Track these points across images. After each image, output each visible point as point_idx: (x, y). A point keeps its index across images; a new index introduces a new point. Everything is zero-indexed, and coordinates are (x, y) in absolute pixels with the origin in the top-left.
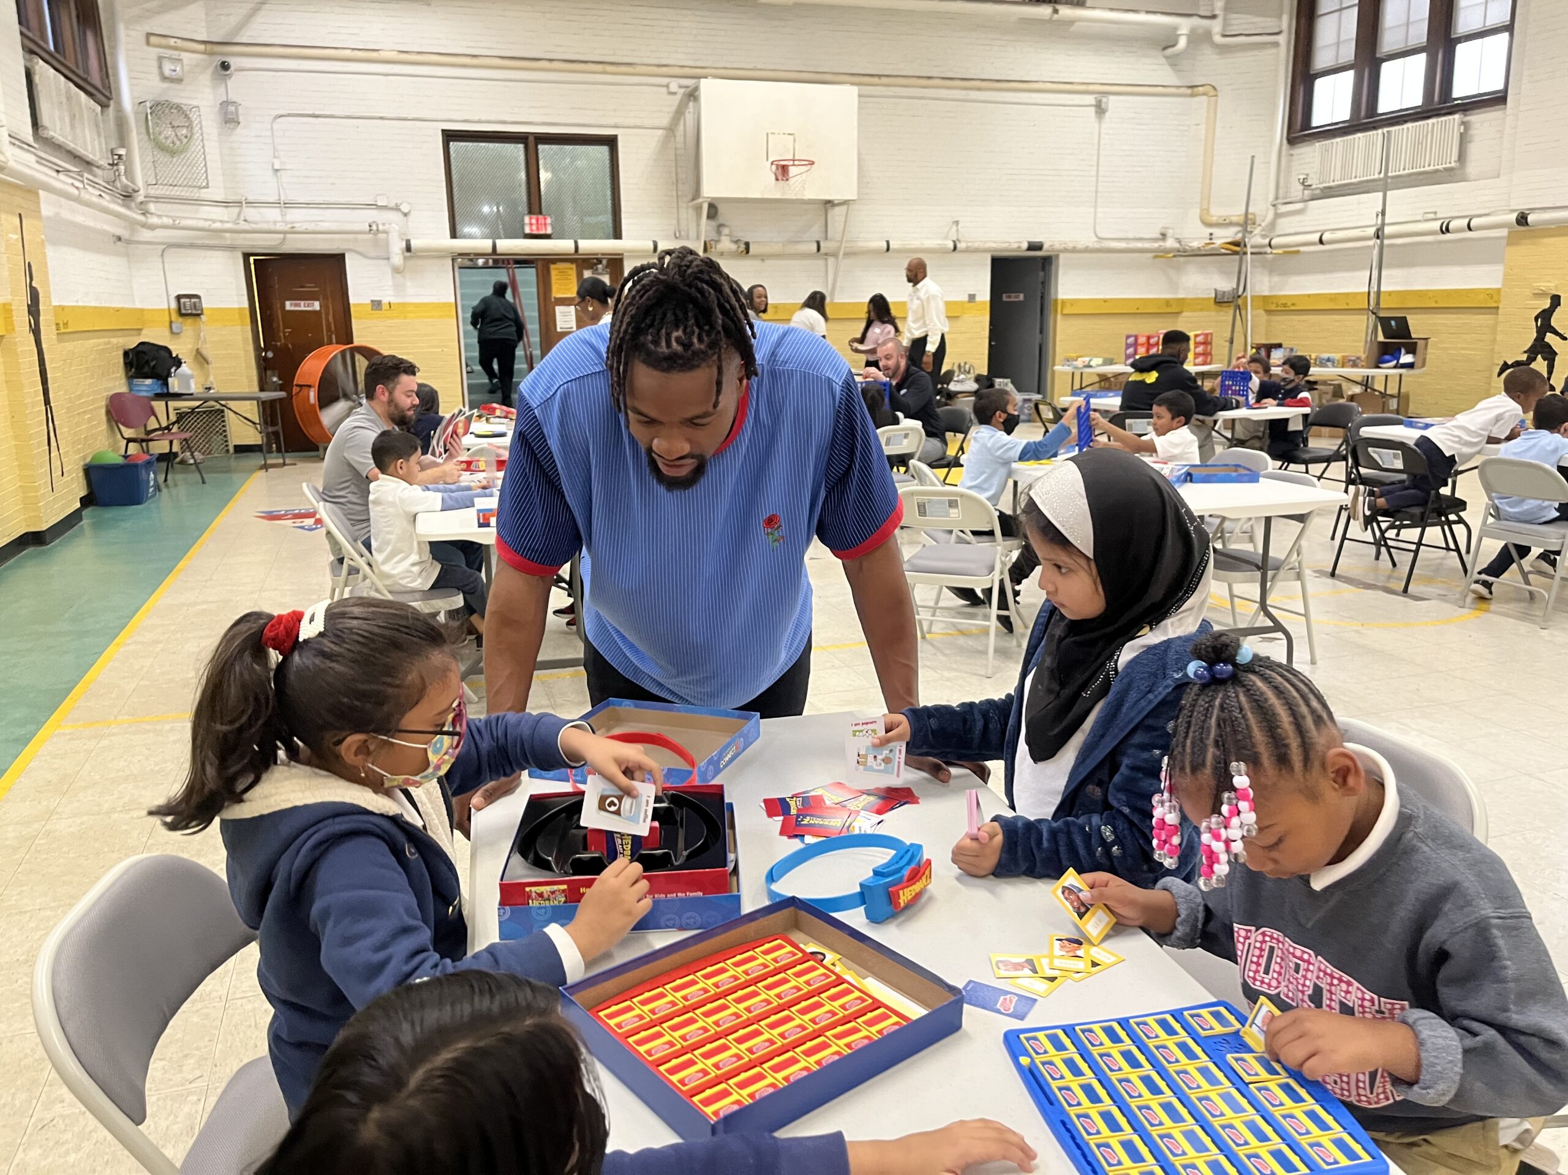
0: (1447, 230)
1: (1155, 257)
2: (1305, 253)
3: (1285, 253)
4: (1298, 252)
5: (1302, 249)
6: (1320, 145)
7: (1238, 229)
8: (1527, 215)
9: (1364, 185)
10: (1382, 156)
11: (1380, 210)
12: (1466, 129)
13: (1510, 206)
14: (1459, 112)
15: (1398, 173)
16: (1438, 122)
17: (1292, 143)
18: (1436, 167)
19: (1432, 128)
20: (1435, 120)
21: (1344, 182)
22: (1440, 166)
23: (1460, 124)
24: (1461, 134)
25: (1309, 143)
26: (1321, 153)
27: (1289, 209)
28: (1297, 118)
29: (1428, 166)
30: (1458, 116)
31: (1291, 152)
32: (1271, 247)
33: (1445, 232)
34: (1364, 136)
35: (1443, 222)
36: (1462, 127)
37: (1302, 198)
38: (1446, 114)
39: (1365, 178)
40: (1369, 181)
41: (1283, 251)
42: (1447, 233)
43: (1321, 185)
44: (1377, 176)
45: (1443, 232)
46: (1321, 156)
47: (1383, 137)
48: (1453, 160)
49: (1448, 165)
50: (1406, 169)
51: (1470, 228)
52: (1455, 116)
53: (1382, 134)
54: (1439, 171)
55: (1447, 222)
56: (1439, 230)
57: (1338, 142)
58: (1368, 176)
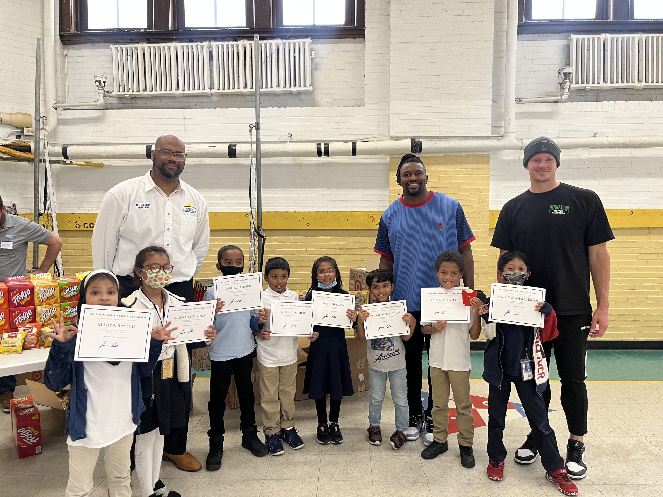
0: (327, 153)
2: (110, 167)
3: (89, 165)
4: (101, 166)
6: (116, 48)
7: (10, 130)
8: (421, 142)
9: (191, 100)
10: (211, 72)
11: (254, 125)
12: (315, 55)
13: (389, 134)
14: (306, 37)
15: (236, 90)
16: (284, 44)
17: (66, 42)
18: (288, 89)
19: (276, 49)
20: (279, 41)
21: (159, 92)
22: (293, 89)
23: (311, 50)
24: (312, 59)
25: (94, 45)
26: (119, 57)
27: (76, 117)
28: (69, 14)
29: (277, 87)
30: (308, 40)
31: (66, 53)
32: (66, 156)
33: (323, 154)
34: (182, 47)
35: (319, 144)
36: (313, 52)
37: (97, 105)
38: (290, 38)
39: (191, 91)
40: (198, 96)
41: (82, 162)
42: (325, 155)
43: (126, 94)
44: (207, 91)
45: (319, 153)
46: (119, 60)
47: (209, 52)
48: (308, 83)
49: (302, 88)
50: (247, 88)
51: (354, 152)
52: (304, 40)
53: (208, 47)
54: (291, 93)
55: (325, 144)
56: (315, 152)
57: (144, 48)
58: (194, 89)
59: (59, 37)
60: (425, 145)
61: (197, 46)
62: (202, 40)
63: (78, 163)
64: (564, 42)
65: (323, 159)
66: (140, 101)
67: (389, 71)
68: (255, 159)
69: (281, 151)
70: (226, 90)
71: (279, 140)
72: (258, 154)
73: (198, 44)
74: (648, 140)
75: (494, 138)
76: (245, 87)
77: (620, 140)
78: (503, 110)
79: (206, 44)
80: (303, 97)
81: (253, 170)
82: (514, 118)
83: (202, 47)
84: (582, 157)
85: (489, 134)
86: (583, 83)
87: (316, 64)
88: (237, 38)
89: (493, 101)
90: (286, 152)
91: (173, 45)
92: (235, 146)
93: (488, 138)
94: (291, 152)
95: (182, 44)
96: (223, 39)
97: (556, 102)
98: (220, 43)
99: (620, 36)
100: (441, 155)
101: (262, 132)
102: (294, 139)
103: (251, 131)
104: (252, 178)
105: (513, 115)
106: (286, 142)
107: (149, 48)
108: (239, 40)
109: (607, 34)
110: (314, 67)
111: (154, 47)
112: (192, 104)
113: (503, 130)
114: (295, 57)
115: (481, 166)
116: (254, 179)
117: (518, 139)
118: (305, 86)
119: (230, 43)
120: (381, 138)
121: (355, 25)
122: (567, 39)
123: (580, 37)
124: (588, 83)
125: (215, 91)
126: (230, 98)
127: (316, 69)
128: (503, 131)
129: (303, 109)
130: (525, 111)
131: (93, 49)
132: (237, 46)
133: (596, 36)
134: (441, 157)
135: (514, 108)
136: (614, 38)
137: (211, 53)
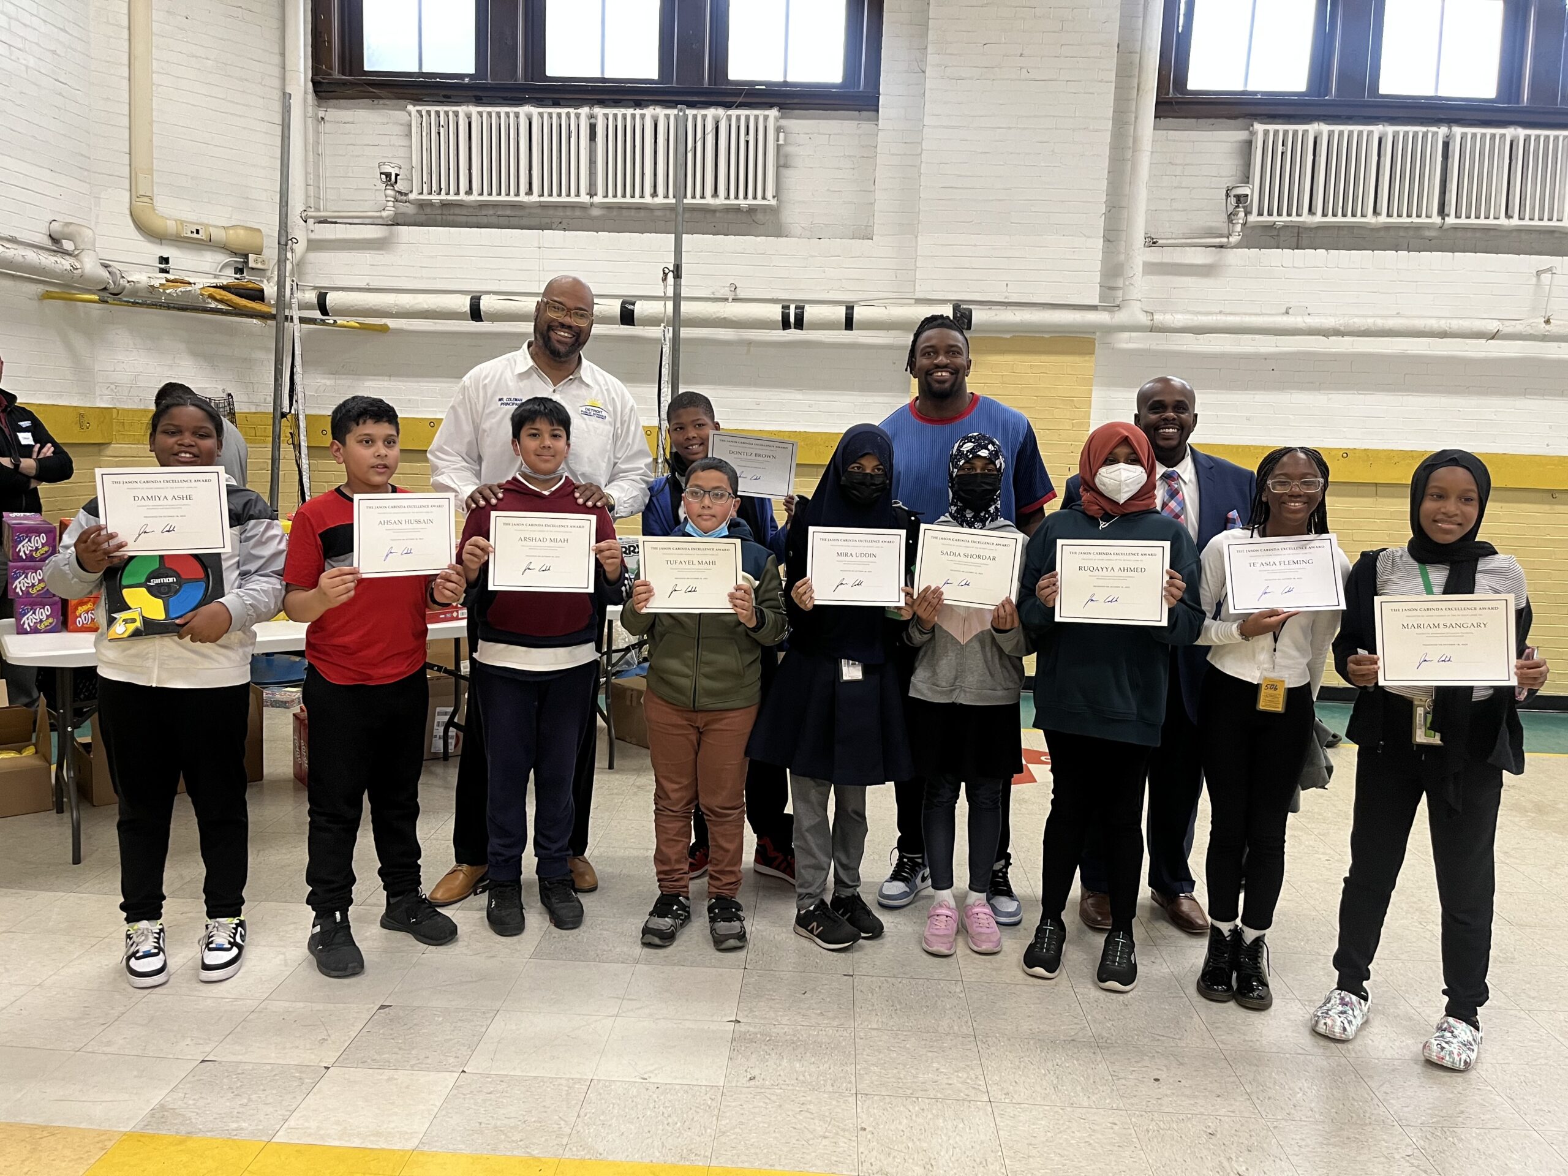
0: (799, 324)
1: (47, 296)
2: (399, 332)
3: (364, 327)
4: (384, 329)
5: (392, 323)
6: (419, 112)
7: (225, 259)
8: (970, 311)
9: (551, 212)
10: (592, 162)
11: (671, 268)
12: (785, 140)
13: (914, 292)
14: (771, 106)
15: (637, 200)
16: (729, 118)
17: (323, 94)
18: (733, 201)
19: (714, 126)
20: (720, 112)
21: (494, 198)
22: (741, 202)
23: (778, 130)
24: (778, 147)
25: (376, 102)
26: (424, 129)
27: (340, 236)
28: (329, 42)
29: (712, 196)
30: (773, 113)
31: (321, 114)
32: (324, 311)
33: (792, 325)
34: (541, 115)
35: (786, 307)
36: (782, 135)
37: (381, 217)
38: (740, 106)
39: (555, 199)
40: (565, 206)
41: (353, 322)
42: (795, 328)
43: (434, 197)
44: (584, 198)
45: (786, 324)
46: (424, 134)
47: (590, 124)
48: (770, 193)
49: (759, 201)
50: (657, 196)
51: (849, 324)
52: (767, 112)
53: (588, 116)
54: (737, 209)
55: (796, 308)
56: (778, 321)
57: (471, 114)
58: (560, 195)
59: (310, 84)
60: (978, 316)
61: (568, 115)
62: (578, 103)
63: (345, 323)
64: (1243, 135)
65: (793, 334)
66: (457, 211)
67: (920, 176)
68: (671, 329)
69: (717, 318)
70: (619, 199)
71: (712, 296)
72: (677, 321)
73: (571, 110)
74: (1380, 323)
75: (1105, 309)
76: (654, 194)
77: (1330, 322)
78: (1122, 257)
79: (584, 111)
80: (760, 217)
81: (667, 349)
82: (1141, 275)
83: (578, 116)
84: (1263, 350)
85: (1095, 302)
86: (1270, 214)
87: (786, 156)
88: (643, 103)
89: (1107, 240)
90: (725, 318)
91: (525, 110)
92: (634, 304)
93: (1094, 308)
94: (734, 319)
95: (541, 110)
96: (617, 103)
97: (1221, 247)
98: (611, 111)
99: (1346, 128)
100: (1008, 336)
101: (684, 281)
102: (741, 295)
103: (665, 279)
104: (663, 363)
105: (1138, 268)
106: (727, 299)
107: (480, 114)
108: (647, 106)
109: (1321, 124)
110: (782, 163)
111: (490, 114)
112: (553, 220)
113: (1120, 293)
114: (747, 142)
115: (1077, 359)
116: (667, 366)
117: (1146, 312)
118: (764, 198)
119: (629, 112)
120: (900, 301)
121: (861, 89)
122: (1248, 129)
123: (1271, 128)
124: (1279, 214)
125: (598, 199)
126: (625, 212)
127: (786, 166)
128: (1121, 295)
129: (759, 239)
130: (1165, 260)
131: (373, 109)
132: (643, 117)
133: (1301, 128)
134: (1006, 339)
135: (1140, 256)
136: (1333, 131)
137: (593, 128)
